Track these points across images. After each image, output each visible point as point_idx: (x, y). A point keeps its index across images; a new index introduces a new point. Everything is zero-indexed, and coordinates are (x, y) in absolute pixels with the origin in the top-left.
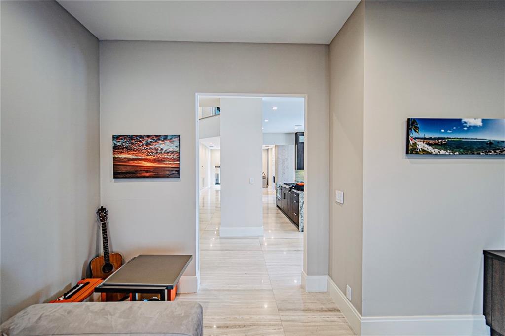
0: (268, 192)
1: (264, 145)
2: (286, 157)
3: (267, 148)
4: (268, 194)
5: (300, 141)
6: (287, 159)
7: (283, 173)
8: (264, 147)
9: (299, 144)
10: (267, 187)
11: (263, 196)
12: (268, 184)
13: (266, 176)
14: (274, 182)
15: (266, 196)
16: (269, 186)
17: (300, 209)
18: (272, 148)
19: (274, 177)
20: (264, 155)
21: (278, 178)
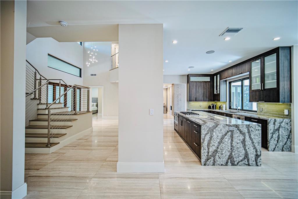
0: (167, 116)
1: (165, 85)
2: (180, 93)
3: (167, 87)
4: (167, 118)
5: (191, 81)
6: (180, 94)
7: (178, 104)
8: (165, 87)
9: (190, 83)
10: (167, 113)
11: (164, 119)
12: (167, 111)
13: (166, 106)
14: (171, 109)
15: (166, 119)
16: (167, 112)
17: (202, 141)
18: (169, 88)
19: (171, 107)
20: (164, 92)
21: (174, 107)
